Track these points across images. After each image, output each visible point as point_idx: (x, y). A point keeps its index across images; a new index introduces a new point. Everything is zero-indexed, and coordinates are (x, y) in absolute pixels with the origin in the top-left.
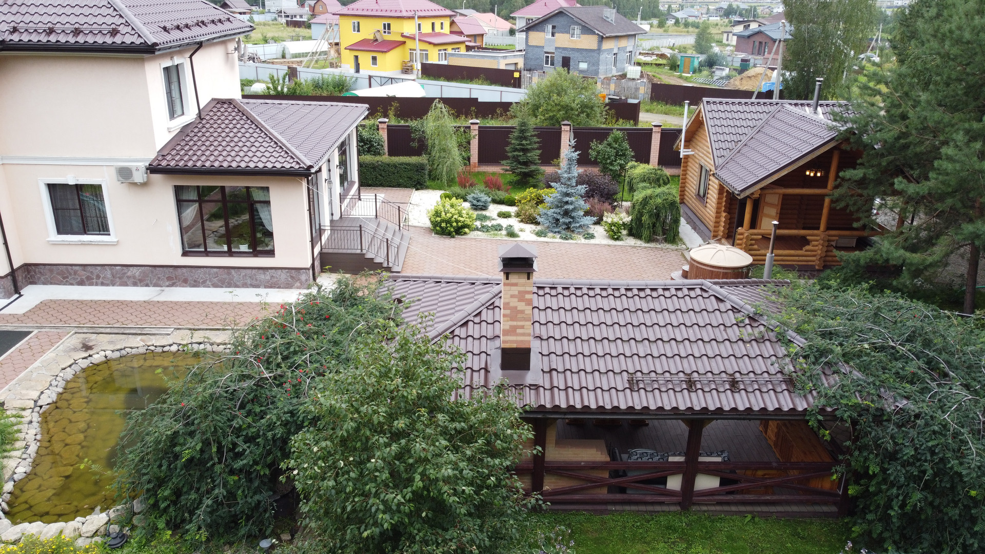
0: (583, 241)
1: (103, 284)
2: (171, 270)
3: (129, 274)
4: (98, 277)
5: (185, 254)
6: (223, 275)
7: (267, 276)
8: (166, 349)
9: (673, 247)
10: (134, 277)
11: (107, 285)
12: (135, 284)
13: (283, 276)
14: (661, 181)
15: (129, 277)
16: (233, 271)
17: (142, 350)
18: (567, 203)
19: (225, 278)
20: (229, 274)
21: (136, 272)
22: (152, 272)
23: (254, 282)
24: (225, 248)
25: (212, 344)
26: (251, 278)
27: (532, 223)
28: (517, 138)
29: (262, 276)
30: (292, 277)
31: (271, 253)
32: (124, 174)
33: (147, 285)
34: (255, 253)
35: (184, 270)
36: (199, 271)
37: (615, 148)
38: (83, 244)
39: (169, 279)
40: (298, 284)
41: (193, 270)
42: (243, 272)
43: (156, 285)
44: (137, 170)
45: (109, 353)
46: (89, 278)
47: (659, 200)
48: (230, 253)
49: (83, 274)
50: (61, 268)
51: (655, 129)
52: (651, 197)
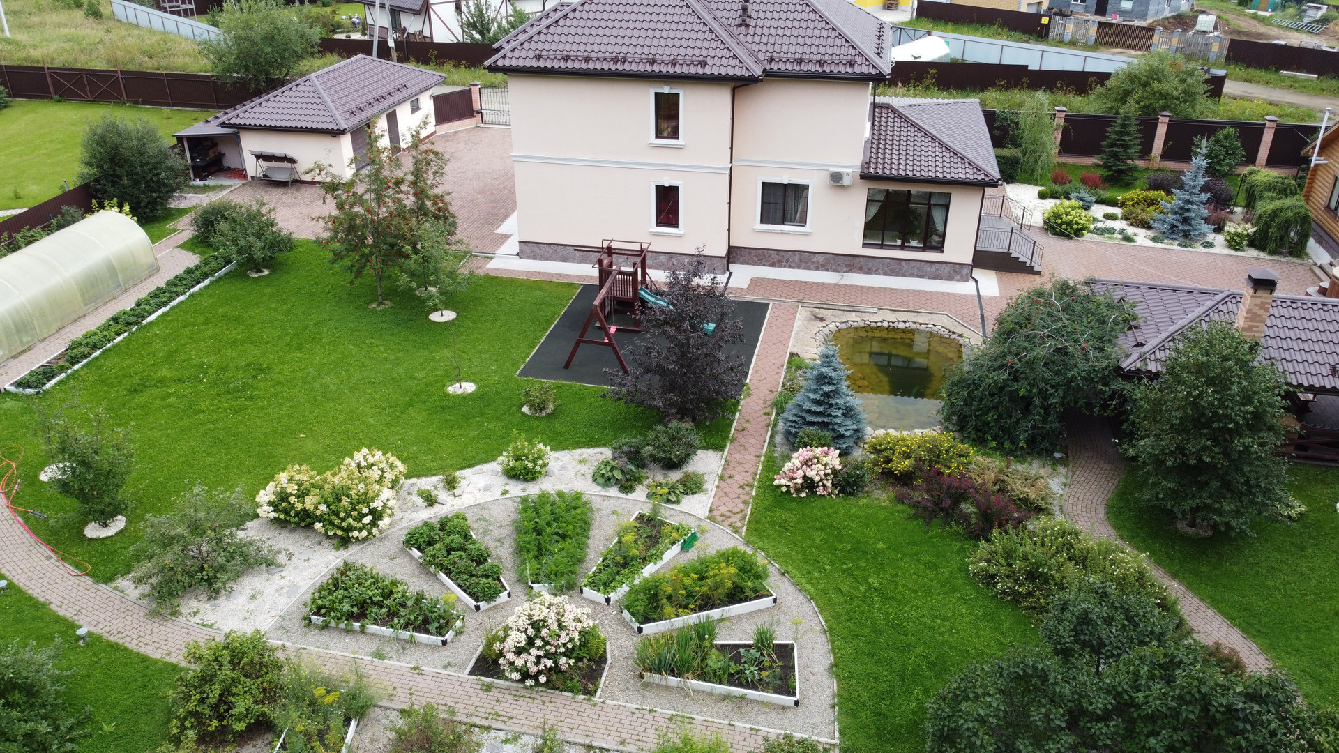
0: (1203, 250)
1: (790, 267)
2: (851, 258)
3: (815, 259)
4: (787, 260)
5: (865, 245)
6: (895, 265)
7: (933, 268)
8: (879, 324)
9: (1300, 261)
10: (818, 263)
11: (794, 268)
12: (817, 269)
13: (947, 269)
14: (1288, 191)
15: (813, 263)
16: (904, 263)
17: (862, 324)
18: (1188, 210)
19: (897, 268)
20: (900, 264)
21: (821, 258)
22: (834, 259)
23: (921, 273)
24: (899, 242)
25: (915, 323)
26: (918, 269)
27: (1144, 227)
28: (1117, 133)
29: (928, 269)
30: (955, 271)
31: (940, 248)
32: (836, 177)
33: (827, 270)
34: (925, 248)
35: (862, 259)
36: (875, 260)
37: (1224, 147)
38: (783, 233)
39: (847, 266)
40: (959, 277)
41: (870, 260)
42: (913, 264)
43: (835, 270)
44: (848, 175)
45: (838, 324)
46: (780, 261)
47: (1290, 214)
48: (902, 247)
49: (775, 257)
50: (759, 251)
51: (1268, 124)
52: (1281, 210)
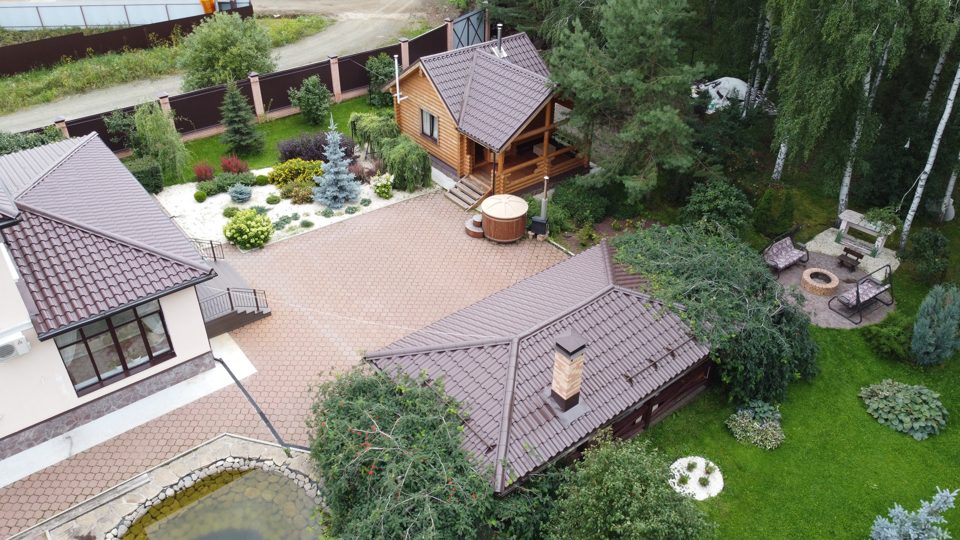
0: (364, 209)
2: (69, 414)
5: (80, 393)
6: (128, 393)
7: (173, 374)
9: (432, 190)
13: (187, 368)
20: (133, 390)
22: (48, 426)
24: (120, 370)
30: (196, 366)
31: (171, 354)
34: (153, 360)
35: (84, 408)
36: (101, 401)
37: (316, 94)
39: (68, 424)
40: (203, 368)
41: (94, 404)
42: (147, 382)
43: (56, 435)
48: (127, 372)
51: (332, 61)
